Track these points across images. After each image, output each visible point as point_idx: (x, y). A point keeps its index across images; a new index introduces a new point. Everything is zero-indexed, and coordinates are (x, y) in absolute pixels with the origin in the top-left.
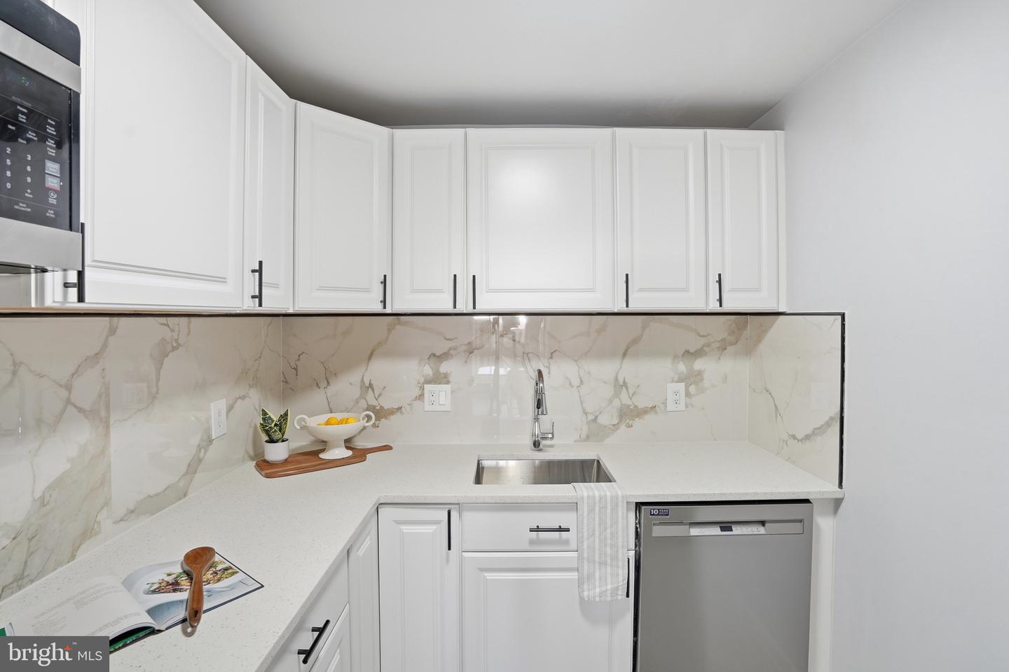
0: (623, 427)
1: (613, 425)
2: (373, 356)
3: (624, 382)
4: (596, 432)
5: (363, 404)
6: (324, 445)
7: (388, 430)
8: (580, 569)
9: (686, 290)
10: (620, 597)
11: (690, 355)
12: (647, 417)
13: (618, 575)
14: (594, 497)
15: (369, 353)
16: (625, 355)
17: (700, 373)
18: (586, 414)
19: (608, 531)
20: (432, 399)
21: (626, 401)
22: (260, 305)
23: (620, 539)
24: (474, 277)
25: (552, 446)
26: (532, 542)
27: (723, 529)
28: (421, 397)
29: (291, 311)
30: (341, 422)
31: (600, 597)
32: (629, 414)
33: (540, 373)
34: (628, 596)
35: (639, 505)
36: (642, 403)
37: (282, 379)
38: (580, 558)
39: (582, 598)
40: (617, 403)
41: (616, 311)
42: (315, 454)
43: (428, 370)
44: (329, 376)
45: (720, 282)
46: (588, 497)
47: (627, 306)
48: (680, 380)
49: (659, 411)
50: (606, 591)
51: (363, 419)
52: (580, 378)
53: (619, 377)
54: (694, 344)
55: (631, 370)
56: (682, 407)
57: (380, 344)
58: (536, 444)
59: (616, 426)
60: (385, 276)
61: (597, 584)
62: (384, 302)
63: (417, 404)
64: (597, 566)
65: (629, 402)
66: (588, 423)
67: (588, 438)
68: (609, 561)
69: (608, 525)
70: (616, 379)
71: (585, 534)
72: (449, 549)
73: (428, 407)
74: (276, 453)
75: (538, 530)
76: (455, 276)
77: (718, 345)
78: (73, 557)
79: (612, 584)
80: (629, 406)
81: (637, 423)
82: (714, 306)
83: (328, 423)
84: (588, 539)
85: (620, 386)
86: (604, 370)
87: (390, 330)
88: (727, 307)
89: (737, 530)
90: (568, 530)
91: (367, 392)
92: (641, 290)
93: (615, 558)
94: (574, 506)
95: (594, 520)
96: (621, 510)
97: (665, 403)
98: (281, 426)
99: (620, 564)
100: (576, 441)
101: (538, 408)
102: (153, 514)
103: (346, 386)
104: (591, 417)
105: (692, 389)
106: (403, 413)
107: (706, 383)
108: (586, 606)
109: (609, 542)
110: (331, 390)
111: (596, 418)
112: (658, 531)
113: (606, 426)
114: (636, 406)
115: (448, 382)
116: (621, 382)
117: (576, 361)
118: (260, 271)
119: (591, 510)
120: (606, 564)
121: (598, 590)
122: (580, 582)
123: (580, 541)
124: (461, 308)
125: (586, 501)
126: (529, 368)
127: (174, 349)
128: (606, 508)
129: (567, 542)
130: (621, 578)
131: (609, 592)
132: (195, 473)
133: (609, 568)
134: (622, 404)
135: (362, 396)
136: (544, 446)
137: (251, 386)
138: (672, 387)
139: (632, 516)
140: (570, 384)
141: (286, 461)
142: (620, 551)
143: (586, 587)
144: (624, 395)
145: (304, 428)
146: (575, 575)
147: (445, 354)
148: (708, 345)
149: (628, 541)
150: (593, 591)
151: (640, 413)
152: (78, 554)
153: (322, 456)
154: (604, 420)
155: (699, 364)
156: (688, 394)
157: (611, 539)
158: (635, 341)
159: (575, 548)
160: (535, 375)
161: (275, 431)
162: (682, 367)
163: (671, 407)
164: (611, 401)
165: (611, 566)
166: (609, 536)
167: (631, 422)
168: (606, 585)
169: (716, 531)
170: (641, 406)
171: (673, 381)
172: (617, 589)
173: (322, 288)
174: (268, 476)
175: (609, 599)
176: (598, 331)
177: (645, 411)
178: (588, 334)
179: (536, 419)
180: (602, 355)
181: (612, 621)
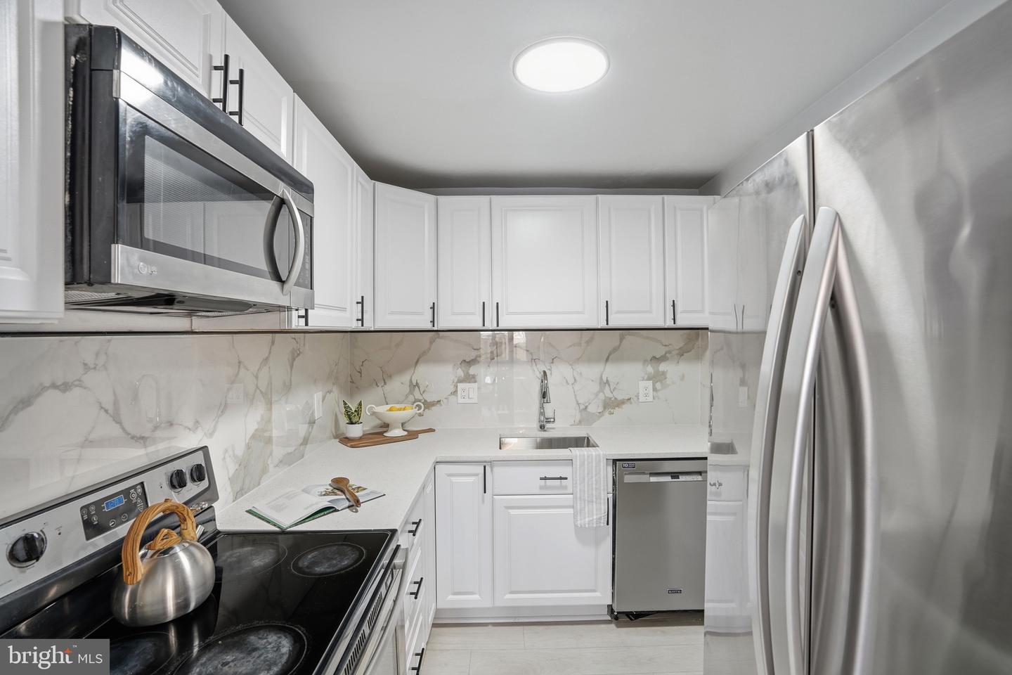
0: (606, 414)
1: (599, 413)
2: (419, 362)
3: (607, 380)
4: (586, 416)
5: (411, 398)
6: (386, 426)
7: (431, 418)
8: (575, 506)
9: (650, 312)
10: (602, 525)
11: (656, 360)
12: (624, 407)
13: (601, 509)
14: (584, 455)
15: (416, 361)
16: (607, 360)
17: (664, 373)
18: (579, 404)
19: (594, 479)
20: (464, 394)
21: (609, 394)
22: (362, 325)
23: (602, 485)
24: (498, 303)
25: (554, 428)
26: (541, 488)
27: (673, 477)
28: (455, 393)
29: (372, 329)
30: (400, 410)
31: (589, 524)
32: (611, 405)
33: (545, 372)
34: (608, 524)
35: (615, 461)
36: (620, 396)
37: (349, 379)
38: (575, 499)
39: (576, 526)
40: (601, 396)
41: (599, 327)
42: (381, 434)
43: (460, 373)
44: (386, 377)
45: (674, 306)
46: (580, 455)
47: (607, 324)
48: (649, 379)
49: (633, 402)
50: (593, 520)
51: (415, 408)
52: (574, 378)
53: (603, 376)
54: (660, 351)
55: (611, 371)
56: (650, 399)
57: (424, 353)
58: (542, 427)
59: (601, 414)
60: (434, 303)
61: (587, 515)
62: (433, 322)
63: (452, 398)
64: (586, 504)
65: (611, 396)
66: (581, 411)
67: (580, 422)
68: (594, 500)
69: (594, 475)
70: (601, 378)
71: (578, 481)
72: (485, 492)
73: (461, 400)
74: (355, 431)
75: (545, 478)
76: (484, 303)
77: (677, 352)
78: (259, 484)
79: (597, 514)
80: (611, 398)
81: (618, 411)
82: (670, 324)
83: (390, 410)
84: (580, 484)
85: (604, 383)
86: (592, 372)
87: (431, 343)
88: (680, 323)
89: (682, 478)
90: (566, 479)
91: (414, 390)
92: (618, 312)
93: (598, 499)
94: (570, 461)
95: (584, 471)
96: (603, 464)
97: (638, 397)
98: (358, 412)
99: (602, 501)
100: (571, 425)
101: (544, 398)
102: (290, 465)
103: (398, 385)
104: (582, 407)
105: (658, 385)
106: (441, 405)
107: (668, 381)
108: (580, 531)
109: (594, 486)
110: (388, 388)
111: (586, 407)
112: (629, 479)
113: (594, 414)
114: (616, 398)
115: (475, 382)
116: (605, 379)
117: (571, 365)
118: (362, 303)
119: (582, 464)
120: (592, 502)
121: (587, 520)
122: (575, 516)
123: (574, 486)
124: (488, 326)
125: (578, 458)
126: (535, 369)
127: (299, 355)
128: (592, 463)
129: (565, 488)
130: (603, 511)
131: (595, 521)
132: (306, 444)
133: (594, 504)
134: (605, 397)
135: (411, 392)
136: (548, 428)
137: (334, 384)
138: (643, 384)
139: (610, 469)
140: (567, 382)
141: (360, 439)
142: (602, 492)
143: (579, 518)
144: (607, 390)
145: (374, 414)
146: (571, 511)
147: (472, 360)
148: (669, 352)
149: (607, 485)
150: (584, 520)
151: (620, 403)
152: (261, 481)
153: (385, 434)
154: (592, 409)
155: (663, 367)
156: (655, 389)
157: (596, 485)
158: (615, 350)
159: (571, 492)
160: (540, 375)
161: (355, 415)
162: (650, 369)
163: (642, 398)
164: (597, 395)
165: (596, 503)
166: (594, 482)
167: (612, 411)
168: (593, 515)
169: (668, 479)
170: (620, 398)
171: (643, 380)
172: (600, 518)
173: (392, 313)
174: (352, 447)
175: (595, 525)
176: (588, 342)
177: (623, 402)
178: (579, 344)
179: (542, 407)
180: (590, 360)
181: (597, 543)
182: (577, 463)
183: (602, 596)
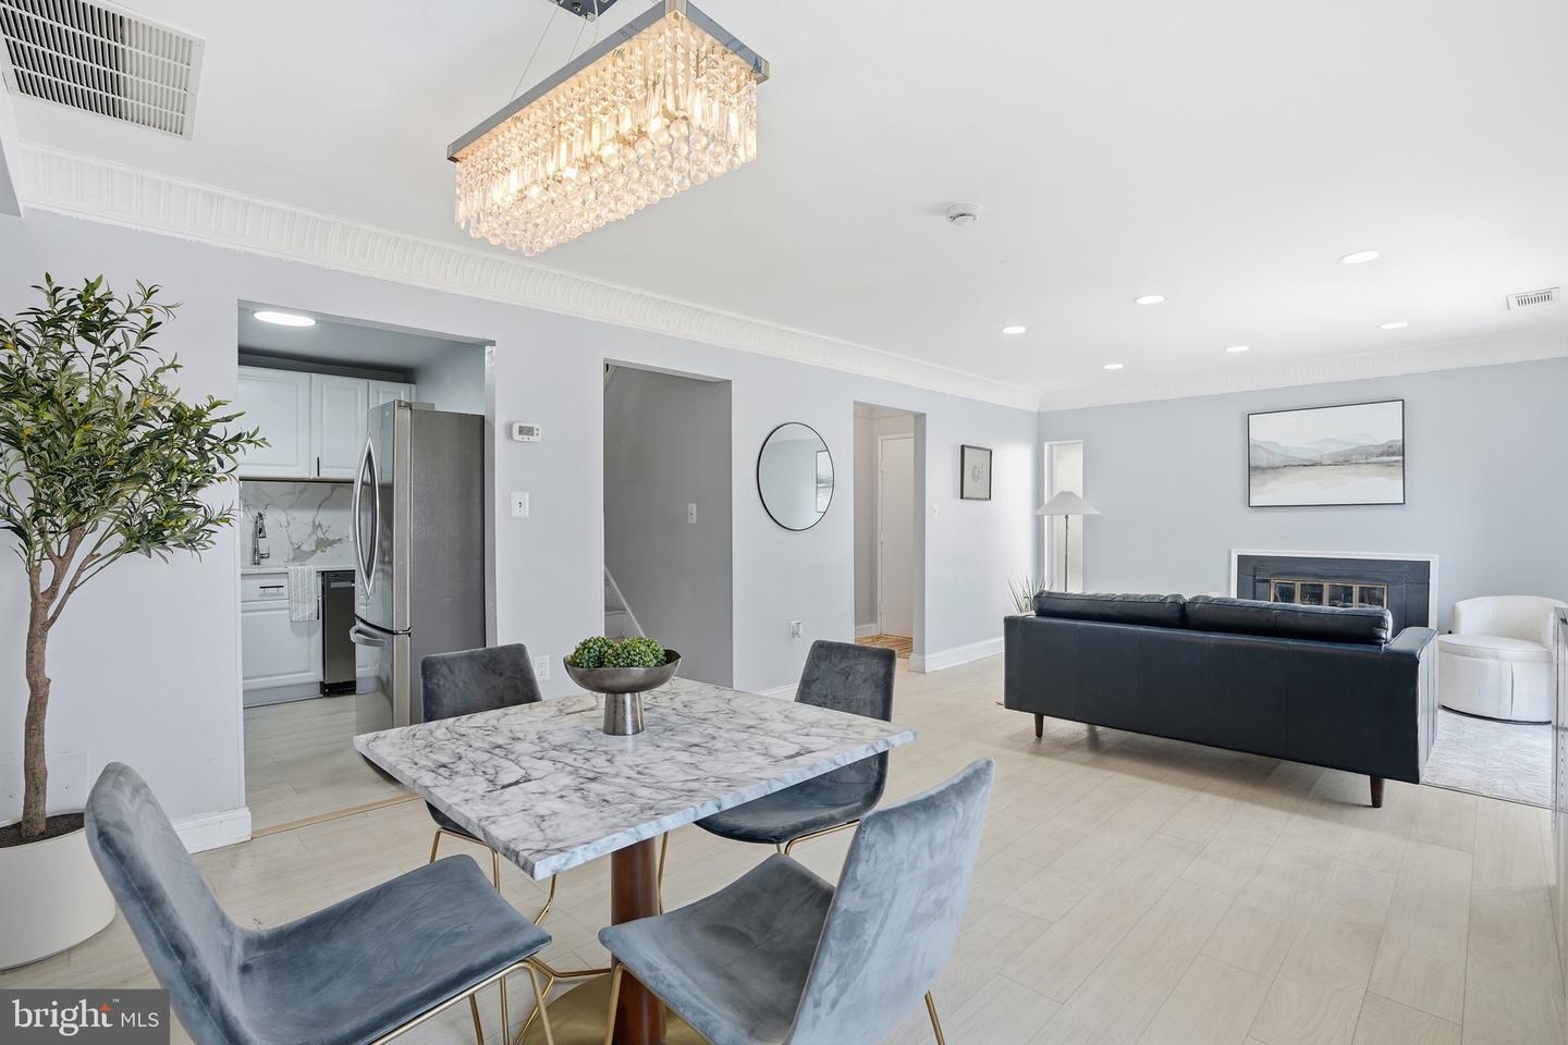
0: (319, 552)
1: (312, 551)
3: (319, 524)
4: (299, 555)
8: (290, 607)
10: (313, 619)
12: (336, 546)
13: (312, 607)
14: (298, 569)
16: (319, 507)
18: (292, 543)
19: (306, 586)
21: (321, 536)
23: (313, 590)
26: (261, 595)
31: (302, 620)
32: (323, 544)
33: (260, 514)
34: (318, 618)
35: (322, 573)
36: (331, 537)
38: (290, 602)
39: (291, 621)
40: (314, 537)
41: (311, 479)
46: (294, 569)
47: (319, 476)
49: (345, 541)
50: (306, 615)
52: (288, 522)
53: (316, 520)
55: (323, 517)
58: (256, 563)
59: (314, 552)
61: (300, 614)
64: (300, 605)
65: (323, 537)
66: (294, 550)
67: (294, 559)
68: (307, 601)
69: (306, 584)
70: (314, 523)
71: (293, 588)
75: (264, 587)
79: (309, 611)
80: (323, 539)
81: (329, 549)
84: (294, 591)
85: (317, 526)
86: (304, 517)
90: (283, 588)
92: (327, 467)
93: (310, 600)
94: (286, 574)
95: (297, 582)
96: (314, 575)
97: (347, 538)
99: (313, 603)
100: (285, 562)
101: (260, 533)
104: (295, 546)
108: (295, 626)
109: (306, 592)
111: (299, 546)
112: (334, 585)
113: (306, 552)
114: (328, 539)
116: (317, 523)
117: (285, 510)
119: (296, 576)
120: (305, 604)
121: (301, 617)
122: (291, 615)
123: (290, 591)
125: (293, 571)
126: (249, 513)
128: (304, 575)
129: (282, 594)
130: (314, 609)
133: (307, 606)
134: (318, 538)
139: (320, 579)
140: (280, 525)
142: (313, 595)
143: (294, 616)
144: (319, 532)
146: (288, 612)
149: (317, 590)
150: (299, 617)
151: (332, 543)
154: (305, 548)
157: (308, 590)
158: (327, 499)
159: (287, 597)
160: (255, 516)
164: (310, 536)
165: (308, 603)
166: (306, 588)
168: (306, 612)
172: (312, 614)
175: (307, 620)
176: (302, 492)
177: (335, 542)
178: (293, 494)
179: (255, 543)
180: (304, 506)
181: (310, 635)
182: (292, 575)
183: (316, 674)
